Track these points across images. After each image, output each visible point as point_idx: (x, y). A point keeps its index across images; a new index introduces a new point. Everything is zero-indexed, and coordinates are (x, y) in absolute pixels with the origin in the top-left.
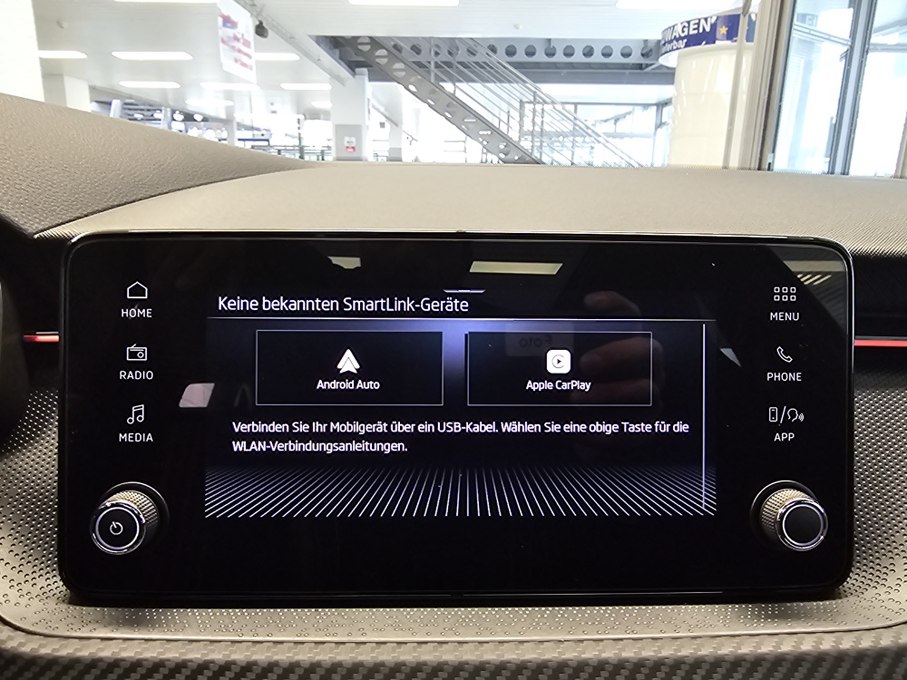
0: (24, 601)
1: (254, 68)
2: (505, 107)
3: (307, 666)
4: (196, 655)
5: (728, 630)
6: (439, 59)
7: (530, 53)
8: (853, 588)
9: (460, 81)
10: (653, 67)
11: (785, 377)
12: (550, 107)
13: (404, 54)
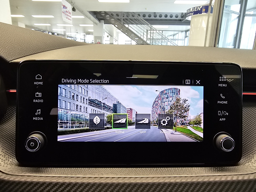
0: (6, 165)
1: (72, 20)
2: (142, 31)
3: (86, 184)
4: (54, 180)
5: (207, 174)
6: (124, 18)
7: (150, 16)
8: (242, 163)
9: (130, 24)
10: (184, 20)
11: (223, 102)
12: (155, 31)
13: (114, 16)
